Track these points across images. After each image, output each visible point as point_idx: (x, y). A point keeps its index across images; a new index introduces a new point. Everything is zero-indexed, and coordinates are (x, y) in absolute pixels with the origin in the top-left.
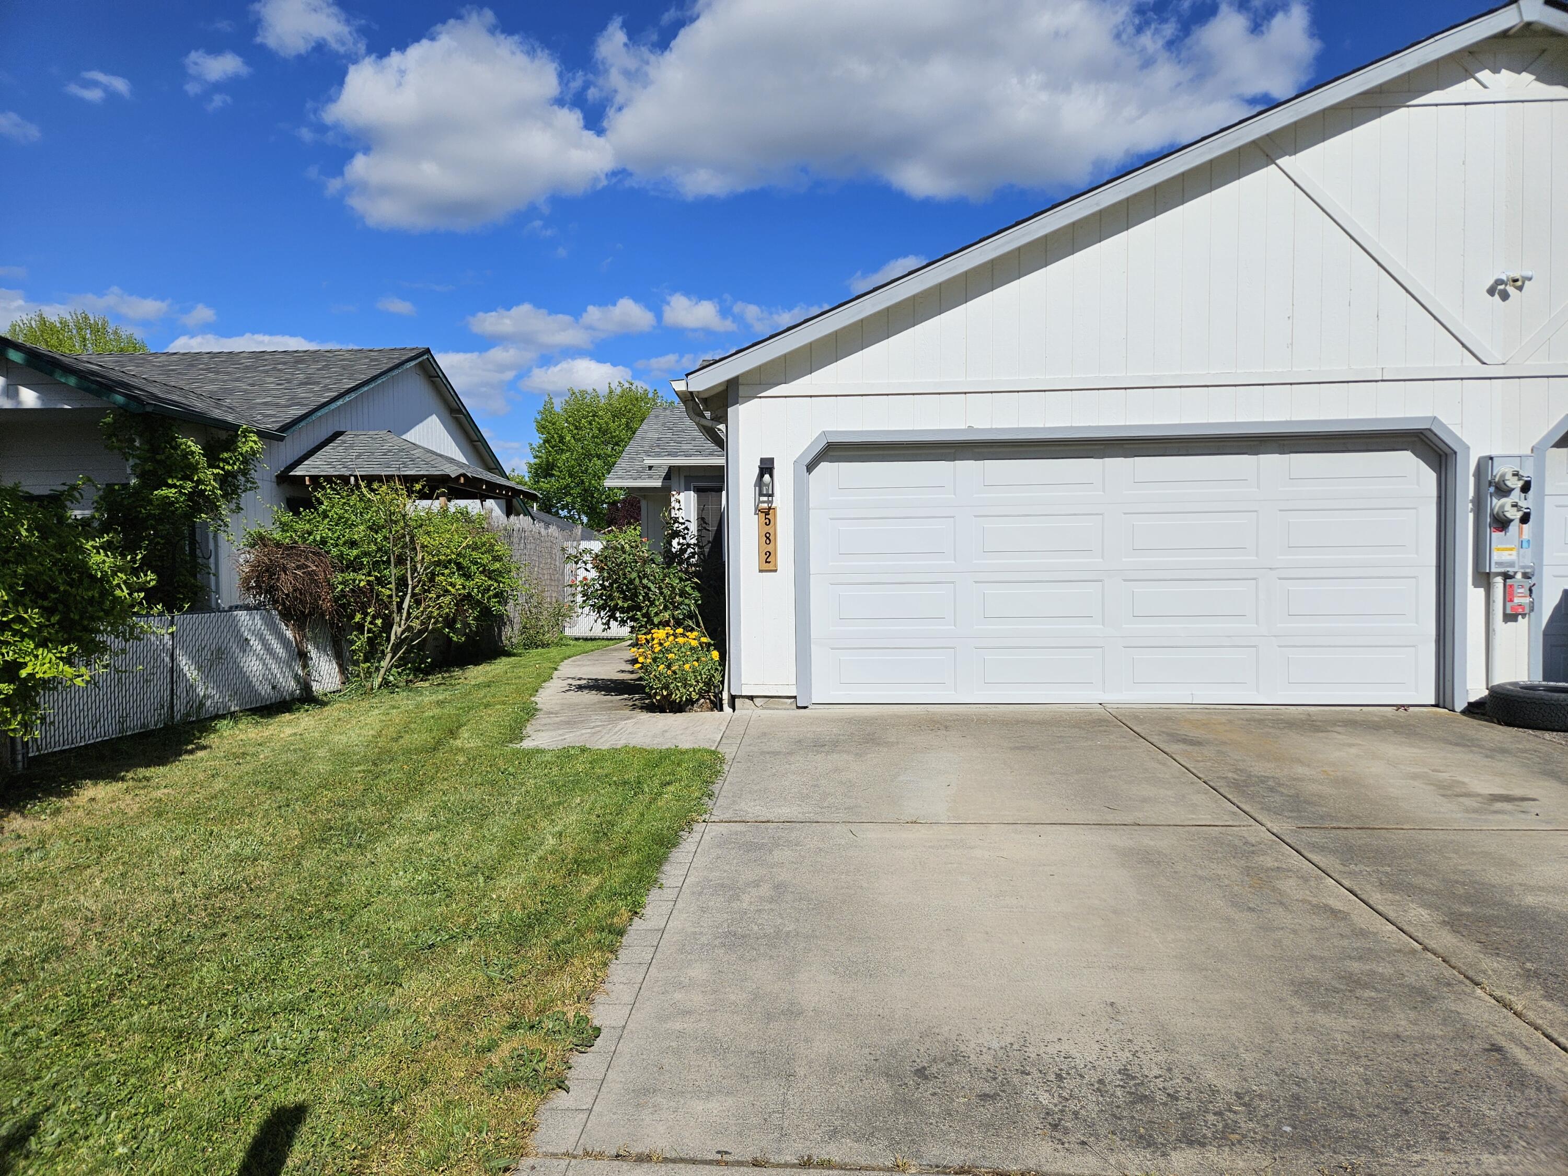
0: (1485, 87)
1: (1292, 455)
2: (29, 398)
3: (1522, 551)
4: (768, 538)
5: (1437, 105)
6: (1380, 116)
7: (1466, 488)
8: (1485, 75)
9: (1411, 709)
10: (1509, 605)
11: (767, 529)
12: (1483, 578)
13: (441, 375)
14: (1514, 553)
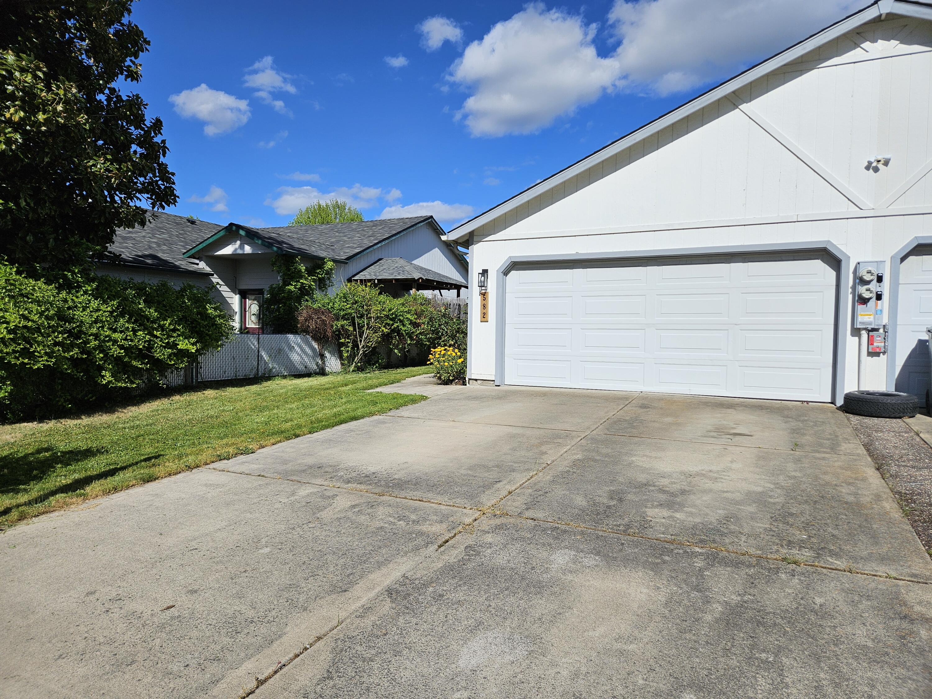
0: (867, 52)
1: (749, 263)
2: (248, 249)
3: (876, 316)
4: (484, 306)
5: (836, 65)
6: (801, 75)
7: (849, 280)
8: (867, 45)
9: (810, 403)
10: (870, 347)
11: (484, 302)
12: (856, 332)
13: (439, 228)
14: (872, 317)
